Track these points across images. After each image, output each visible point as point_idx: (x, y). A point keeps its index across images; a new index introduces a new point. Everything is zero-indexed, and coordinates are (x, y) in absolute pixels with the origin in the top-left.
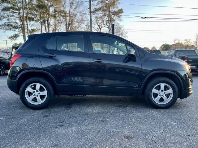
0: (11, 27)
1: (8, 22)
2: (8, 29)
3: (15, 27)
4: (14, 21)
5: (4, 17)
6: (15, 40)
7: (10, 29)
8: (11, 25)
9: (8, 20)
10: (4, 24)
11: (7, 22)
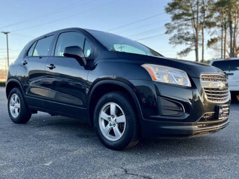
0: (181, 40)
1: (179, 34)
2: (178, 43)
3: (187, 39)
4: (185, 31)
5: (174, 28)
6: (186, 56)
7: (181, 43)
8: (182, 37)
9: (179, 30)
10: (174, 37)
11: (177, 33)
